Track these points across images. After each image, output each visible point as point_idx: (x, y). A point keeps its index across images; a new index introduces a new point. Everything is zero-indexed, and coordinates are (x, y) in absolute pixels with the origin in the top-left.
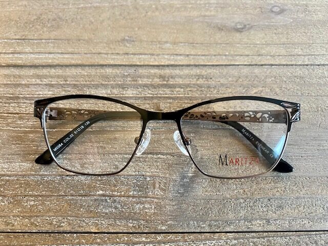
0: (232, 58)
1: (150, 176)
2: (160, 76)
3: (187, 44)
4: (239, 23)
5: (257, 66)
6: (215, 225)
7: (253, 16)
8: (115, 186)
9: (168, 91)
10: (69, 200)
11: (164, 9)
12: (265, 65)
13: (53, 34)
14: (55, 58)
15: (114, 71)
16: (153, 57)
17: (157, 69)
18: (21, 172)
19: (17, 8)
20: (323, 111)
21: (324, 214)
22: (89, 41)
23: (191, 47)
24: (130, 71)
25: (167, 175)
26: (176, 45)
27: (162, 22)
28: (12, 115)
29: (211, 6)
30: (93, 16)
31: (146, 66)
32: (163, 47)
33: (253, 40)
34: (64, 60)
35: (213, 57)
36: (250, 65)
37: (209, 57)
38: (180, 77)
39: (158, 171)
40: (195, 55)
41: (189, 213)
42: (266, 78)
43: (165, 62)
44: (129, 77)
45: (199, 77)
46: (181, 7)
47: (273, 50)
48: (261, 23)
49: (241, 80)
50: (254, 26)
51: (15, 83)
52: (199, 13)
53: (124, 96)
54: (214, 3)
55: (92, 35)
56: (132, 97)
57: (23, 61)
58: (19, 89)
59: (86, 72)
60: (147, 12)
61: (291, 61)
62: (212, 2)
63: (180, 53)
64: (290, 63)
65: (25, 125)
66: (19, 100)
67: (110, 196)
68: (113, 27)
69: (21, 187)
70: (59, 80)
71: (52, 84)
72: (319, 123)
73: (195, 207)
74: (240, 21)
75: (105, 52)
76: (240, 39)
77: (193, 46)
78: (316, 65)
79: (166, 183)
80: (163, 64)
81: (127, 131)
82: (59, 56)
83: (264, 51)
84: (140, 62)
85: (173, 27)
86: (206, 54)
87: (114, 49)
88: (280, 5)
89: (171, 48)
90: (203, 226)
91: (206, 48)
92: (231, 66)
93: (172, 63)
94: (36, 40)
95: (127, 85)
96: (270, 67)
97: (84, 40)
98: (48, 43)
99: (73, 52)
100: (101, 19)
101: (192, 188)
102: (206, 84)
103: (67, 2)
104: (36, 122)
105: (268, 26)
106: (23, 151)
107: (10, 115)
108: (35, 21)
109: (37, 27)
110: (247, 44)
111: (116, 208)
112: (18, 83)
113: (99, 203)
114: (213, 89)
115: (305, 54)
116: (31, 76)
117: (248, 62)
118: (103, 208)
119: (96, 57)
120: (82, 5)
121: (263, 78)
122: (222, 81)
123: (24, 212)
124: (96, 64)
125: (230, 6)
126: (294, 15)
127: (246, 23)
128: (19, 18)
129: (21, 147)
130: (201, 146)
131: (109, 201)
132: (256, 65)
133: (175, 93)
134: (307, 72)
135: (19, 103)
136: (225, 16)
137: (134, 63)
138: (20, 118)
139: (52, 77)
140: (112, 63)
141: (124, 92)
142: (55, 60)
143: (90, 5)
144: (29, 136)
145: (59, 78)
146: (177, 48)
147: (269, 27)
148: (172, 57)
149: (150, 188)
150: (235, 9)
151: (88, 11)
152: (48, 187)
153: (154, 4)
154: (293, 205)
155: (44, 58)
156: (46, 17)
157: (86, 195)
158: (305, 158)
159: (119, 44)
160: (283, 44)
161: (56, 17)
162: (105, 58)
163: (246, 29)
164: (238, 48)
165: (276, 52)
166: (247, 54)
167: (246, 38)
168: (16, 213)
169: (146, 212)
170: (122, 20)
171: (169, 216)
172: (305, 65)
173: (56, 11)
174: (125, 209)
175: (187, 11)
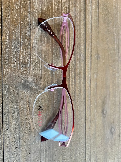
0: (89, 108)
1: (30, 66)
2: (80, 72)
3: (96, 86)
4: (107, 111)
5: (85, 120)
6: (6, 98)
7: (109, 119)
8: (25, 48)
9: (73, 76)
10: (18, 25)
11: (113, 75)
13: (101, 20)
14: (89, 20)
15: (82, 49)
16: (90, 69)
17: (84, 71)
18: (32, 2)
19: (114, 2)
20: (63, 152)
21: (12, 151)
22: (97, 37)
24: (83, 57)
25: (31, 75)
26: (95, 80)
27: (107, 74)
30: (110, 40)
32: (94, 74)
33: (98, 118)
34: (88, 25)
35: (89, 99)
37: (89, 96)
38: (80, 82)
39: (33, 70)
40: (90, 89)
41: (12, 85)
42: (79, 124)
43: (87, 75)
44: (80, 57)
45: (80, 91)
46: (114, 83)
47: (93, 128)
48: (106, 122)
49: (78, 112)
50: (105, 119)
52: (111, 92)
54: (116, 99)
55: (100, 39)
57: (88, 4)
58: (74, 2)
59: (82, 36)
60: (112, 66)
61: (87, 137)
62: (117, 99)
63: (91, 83)
65: (56, 4)
66: (68, 2)
67: (20, 46)
68: (104, 50)
69: (25, 2)
70: (78, 22)
71: (76, 18)
72: (57, 150)
73: (15, 88)
74: (107, 113)
75: (92, 45)
76: (98, 112)
77: (95, 89)
78: (85, 149)
79: (27, 74)
80: (86, 74)
81: (53, 55)
82: (90, 22)
83: (92, 124)
84: (87, 62)
85: (105, 79)
86: (91, 95)
87: (94, 50)
88: (115, 132)
89: (94, 78)
90: (5, 92)
91: (94, 95)
92: (85, 107)
93: (87, 78)
94: (98, 11)
95: (76, 56)
96: (85, 126)
97: (98, 35)
98: (97, 17)
99: (92, 29)
100: (109, 44)
102: (76, 95)
103: (117, 27)
104: (57, 10)
105: (105, 126)
106: (43, 3)
108: (108, 11)
109: (105, 12)
110: (96, 115)
111: (14, 49)
112: (77, 1)
114: (74, 98)
115: (91, 144)
116: (80, 8)
117: (87, 116)
118: (14, 42)
119: (90, 40)
122: (78, 103)
123: (12, 3)
124: (86, 41)
125: (115, 107)
126: (110, 138)
127: (106, 116)
128: (109, 3)
129: (45, 2)
131: (18, 45)
132: (86, 120)
133: (72, 80)
134: (82, 144)
135: (67, 1)
136: (110, 105)
137: (86, 59)
138: (59, 2)
139: (80, 18)
140: (86, 48)
143: (115, 38)
144: (50, 6)
145: (79, 22)
146: (94, 81)
148: (89, 78)
149: (24, 66)
150: (113, 110)
151: (113, 37)
152: (25, 15)
153: (116, 70)
154: (16, 136)
155: (89, 15)
156: (110, 16)
157: (21, 34)
158: (40, 143)
159: (96, 52)
160: (96, 133)
161: (110, 21)
162: (89, 45)
163: (103, 115)
164: (94, 111)
165: (92, 130)
166: (91, 115)
167: (99, 115)
169: (12, 64)
170: (108, 54)
171: (10, 75)
172: (85, 144)
173: (112, 22)
174: (14, 53)
175: (113, 86)
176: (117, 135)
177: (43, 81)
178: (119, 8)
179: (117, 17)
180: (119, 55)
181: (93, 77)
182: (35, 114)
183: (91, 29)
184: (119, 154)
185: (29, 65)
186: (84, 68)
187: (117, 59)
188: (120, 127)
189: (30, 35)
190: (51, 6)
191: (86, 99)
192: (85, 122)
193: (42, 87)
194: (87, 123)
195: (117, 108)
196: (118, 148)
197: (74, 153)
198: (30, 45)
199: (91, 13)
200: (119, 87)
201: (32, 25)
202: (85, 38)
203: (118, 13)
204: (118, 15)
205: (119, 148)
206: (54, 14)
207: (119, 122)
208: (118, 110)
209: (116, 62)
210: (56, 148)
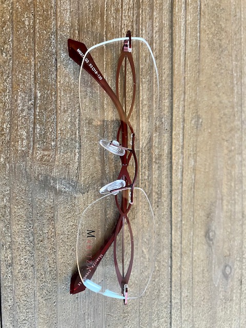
0: (179, 227)
1: (56, 145)
2: (161, 155)
3: (194, 182)
4: (215, 233)
5: (170, 252)
6: (5, 212)
7: (221, 248)
8: (45, 109)
9: (145, 163)
10: (30, 62)
11: (230, 158)
12: (171, 261)
13: (205, 45)
14: (180, 46)
15: (166, 108)
16: (180, 148)
17: (168, 152)
18: (60, 11)
19: (233, 7)
20: (124, 318)
21: (19, 320)
22: (197, 81)
23: (190, 186)
24: (166, 124)
25: (57, 163)
26: (192, 170)
27: (216, 157)
29: (233, 205)
30: (224, 87)
31: (172, 140)
32: (190, 158)
33: (197, 248)
34: (178, 56)
35: (179, 209)
36: (171, 245)
37: (179, 204)
38: (160, 175)
39: (62, 154)
40: (182, 190)
41: (18, 186)
42: (158, 261)
43: (174, 160)
44: (160, 123)
45: (160, 195)
46: (231, 176)
47: (186, 269)
48: (214, 256)
50: (212, 249)
51: (154, 4)
52: (225, 194)
53: (141, 118)
54: (235, 209)
55: (204, 86)
56: (139, 127)
57: (178, 13)
58: (148, 9)
59: (165, 79)
60: (227, 141)
61: (175, 286)
62: (237, 206)
63: (184, 175)
64: (173, 285)
65: (110, 16)
66: (136, 9)
67: (35, 105)
68: (211, 107)
69: (44, 11)
71: (153, 43)
72: (112, 315)
73: (24, 191)
74: (216, 236)
75: (186, 98)
76: (198, 236)
77: (191, 188)
78: (171, 311)
79: (49, 161)
80: (173, 158)
81: (104, 122)
82: (183, 51)
83: (185, 259)
84: (175, 134)
85: (212, 168)
86: (183, 202)
87: (189, 108)
88: (232, 274)
89: (190, 166)
90: (5, 200)
91: (189, 201)
92: (170, 227)
93: (174, 167)
94: (200, 26)
95: (152, 121)
96: (170, 265)
97: (199, 76)
98: (196, 39)
99: (186, 65)
100: (221, 94)
102: (152, 202)
103: (238, 58)
104: (113, 26)
105: (211, 263)
106: (82, 13)
108: (219, 26)
109: (213, 28)
110: (193, 242)
111: (22, 111)
112: (155, 8)
113: (27, 93)
115: (182, 299)
116: (162, 22)
117: (174, 243)
118: (22, 97)
119: (181, 89)
120: (235, 75)
121: (158, 259)
122: (155, 218)
123: (17, 14)
124: (174, 89)
125: (232, 225)
126: (222, 288)
127: (215, 242)
128: (223, 9)
129: (86, 11)
130: (88, 197)
131: (30, 102)
132: (171, 252)
133: (143, 171)
134: (163, 301)
135: (133, 8)
136: (222, 220)
137: (174, 129)
138: (117, 10)
139: (160, 43)
140: (174, 105)
141: (144, 118)
142: (178, 46)
143: (235, 82)
144: (98, 19)
145: (159, 51)
146: (189, 172)
148: (180, 167)
149: (43, 145)
150: (229, 230)
151: (229, 81)
152: (44, 40)
154: (27, 290)
155: (180, 35)
156: (223, 37)
157: (36, 80)
158: (76, 301)
159: (194, 113)
160: (192, 278)
161: (223, 47)
162: (181, 98)
163: (208, 241)
164: (189, 233)
165: (184, 271)
166: (183, 242)
167: (199, 242)
168: (16, 6)
169: (18, 142)
170: (220, 116)
171: (15, 164)
172: (171, 300)
173: (229, 48)
174: (22, 119)
175: (228, 182)
176: (236, 280)
177: (83, 175)
178: (242, 19)
179: (238, 39)
180: (242, 116)
181: (188, 165)
182: (68, 243)
184: (239, 318)
185: (53, 144)
186: (168, 147)
187: (238, 125)
188: (243, 263)
189: (56, 81)
190: (100, 19)
191: (173, 210)
192: (170, 256)
193: (81, 188)
194: (175, 259)
195: (238, 225)
196: (238, 306)
197: (148, 320)
198: (56, 101)
199: (184, 31)
200: (241, 182)
201: (59, 60)
202: (170, 83)
203: (241, 30)
204: (242, 33)
205: (240, 307)
206: (106, 35)
207: (241, 254)
208: (239, 230)
209: (236, 132)
210: (111, 311)
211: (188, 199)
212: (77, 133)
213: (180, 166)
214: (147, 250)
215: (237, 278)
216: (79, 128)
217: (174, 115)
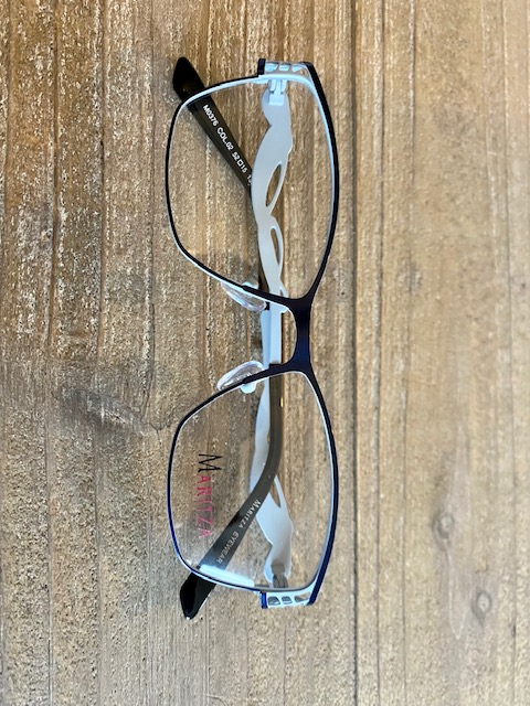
0: (371, 506)
1: (99, 324)
2: (332, 348)
3: (404, 407)
4: (453, 520)
5: (353, 561)
7: (467, 553)
8: (78, 248)
10: (46, 147)
11: (484, 358)
12: (356, 580)
14: (371, 117)
16: (374, 333)
17: (347, 341)
18: (112, 42)
19: (486, 38)
22: (410, 191)
23: (396, 419)
24: (342, 281)
25: (101, 363)
26: (400, 382)
27: (454, 354)
28: (242, 22)
29: (492, 461)
30: (469, 203)
31: (354, 321)
32: (395, 357)
33: (414, 553)
34: (368, 138)
35: (373, 465)
36: (356, 545)
37: (373, 455)
39: (112, 342)
40: (378, 423)
41: (15, 411)
44: (329, 280)
46: (488, 395)
47: (390, 598)
48: (452, 570)
49: (321, 527)
50: (446, 556)
51: (316, 30)
52: (475, 435)
54: (497, 467)
55: (423, 201)
57: (366, 48)
58: (302, 39)
60: (476, 319)
61: (365, 637)
62: (501, 462)
63: (382, 393)
64: (360, 634)
65: (219, 52)
66: (276, 39)
67: (54, 238)
68: (442, 247)
69: (76, 42)
72: (223, 698)
73: (28, 423)
74: (456, 526)
75: (385, 228)
76: (416, 525)
78: (356, 692)
79: (83, 359)
80: (358, 354)
82: (377, 128)
83: (387, 577)
84: (361, 304)
85: (444, 377)
86: (381, 450)
87: (393, 248)
88: (493, 611)
89: (395, 373)
91: (394, 449)
92: (353, 504)
93: (360, 375)
94: (414, 76)
96: (353, 590)
97: (413, 181)
98: (407, 104)
99: (385, 157)
100: (462, 219)
101: (73, 418)
102: (312, 449)
103: (499, 145)
105: (446, 585)
106: (159, 47)
107: (242, 18)
108: (456, 76)
109: (444, 80)
110: (404, 540)
111: (27, 250)
112: (316, 37)
113: (37, 213)
114: (301, 463)
115: (381, 667)
116: (332, 66)
117: (363, 542)
118: (28, 222)
119: (374, 207)
120: (493, 179)
123: (18, 48)
124: (359, 208)
125: (491, 502)
126: (471, 643)
127: (453, 539)
128: (464, 41)
129: (167, 41)
131: (44, 233)
132: (356, 559)
134: (339, 671)
135: (270, 38)
136: (469, 491)
137: (359, 292)
138: (235, 42)
140: (359, 242)
141: (294, 270)
143: (493, 195)
146: (395, 386)
147: (443, 587)
148: (373, 375)
149: (72, 324)
150: (485, 514)
151: (481, 191)
152: (76, 101)
153: (496, 335)
154: (33, 640)
155: (372, 95)
156: (466, 99)
157: (58, 185)
158: (143, 668)
159: (402, 259)
160: (404, 618)
161: (467, 121)
162: (373, 227)
163: (438, 538)
164: (396, 520)
165: (385, 603)
166: (381, 539)
167: (418, 538)
168: (17, 30)
169: (17, 316)
170: (460, 266)
171: (9, 365)
172: (356, 668)
173: (479, 121)
174: (25, 268)
175: (481, 409)
176: (502, 625)
177: (158, 389)
178: (506, 63)
179: (497, 104)
180: (509, 266)
181: (392, 370)
182: (125, 539)
183: (382, 158)
185: (93, 321)
186: (347, 332)
187: (500, 286)
188: (518, 588)
189: (101, 189)
190: (197, 58)
191: (358, 469)
192: (352, 570)
193: (155, 418)
194: (364, 575)
195: (504, 504)
196: (508, 683)
198: (101, 230)
199: (381, 85)
200: (511, 409)
201: (107, 145)
202: (351, 195)
203: (504, 85)
204: (506, 92)
205: (513, 686)
207: (512, 566)
208: (507, 513)
209: (498, 301)
210: (220, 690)
211: (391, 445)
212: (147, 298)
213: (375, 372)
214: (302, 555)
215: (505, 621)
216: (150, 287)
217: (359, 263)
